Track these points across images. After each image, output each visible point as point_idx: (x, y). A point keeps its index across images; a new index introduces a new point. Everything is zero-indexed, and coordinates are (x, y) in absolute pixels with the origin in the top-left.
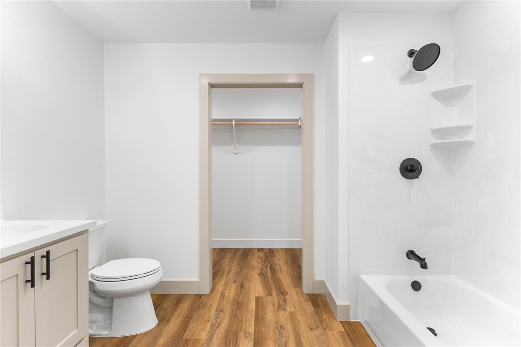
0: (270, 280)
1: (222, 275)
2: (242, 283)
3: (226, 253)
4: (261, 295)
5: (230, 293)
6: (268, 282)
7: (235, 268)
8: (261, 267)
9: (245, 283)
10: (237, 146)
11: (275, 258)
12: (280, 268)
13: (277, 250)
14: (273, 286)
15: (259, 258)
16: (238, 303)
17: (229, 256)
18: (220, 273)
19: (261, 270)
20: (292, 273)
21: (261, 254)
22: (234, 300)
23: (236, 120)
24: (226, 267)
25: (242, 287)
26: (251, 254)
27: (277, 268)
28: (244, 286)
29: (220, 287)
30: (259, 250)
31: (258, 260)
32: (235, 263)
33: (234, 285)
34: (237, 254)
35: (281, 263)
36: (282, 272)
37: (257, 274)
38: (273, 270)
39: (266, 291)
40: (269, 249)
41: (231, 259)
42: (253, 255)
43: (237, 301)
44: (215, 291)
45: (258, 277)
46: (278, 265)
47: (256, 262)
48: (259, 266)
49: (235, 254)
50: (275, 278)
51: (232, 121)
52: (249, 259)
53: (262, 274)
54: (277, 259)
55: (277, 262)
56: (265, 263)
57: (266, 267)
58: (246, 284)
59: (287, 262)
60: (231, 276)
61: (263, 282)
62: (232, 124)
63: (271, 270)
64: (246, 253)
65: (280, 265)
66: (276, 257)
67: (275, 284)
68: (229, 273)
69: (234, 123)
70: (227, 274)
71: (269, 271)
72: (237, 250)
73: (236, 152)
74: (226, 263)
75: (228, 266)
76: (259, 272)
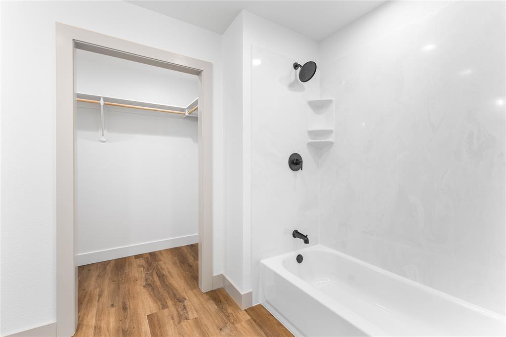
0: (161, 290)
1: (90, 301)
2: (124, 303)
3: (89, 270)
4: (155, 311)
5: (108, 323)
6: (159, 293)
7: (108, 287)
8: (145, 277)
9: (128, 303)
10: (106, 132)
11: (159, 262)
12: (169, 272)
13: (160, 252)
14: (166, 295)
15: (140, 266)
16: (124, 332)
17: (95, 274)
18: (86, 299)
19: (146, 280)
20: (184, 274)
21: (141, 261)
22: (117, 331)
23: (105, 99)
24: (94, 290)
25: (125, 308)
26: (127, 264)
27: (165, 272)
28: (128, 307)
29: (91, 320)
30: (137, 257)
31: (140, 269)
32: (107, 281)
33: (113, 310)
34: (108, 267)
35: (169, 267)
36: (172, 276)
37: (142, 287)
38: (161, 277)
39: (159, 303)
40: (150, 253)
41: (98, 276)
42: (130, 264)
43: (123, 330)
44: (84, 328)
45: (144, 290)
46: (166, 270)
47: (137, 272)
48: (142, 277)
49: (105, 269)
50: (167, 285)
51: (100, 100)
52: (127, 271)
53: (149, 285)
54: (162, 262)
55: (163, 266)
56: (149, 271)
57: (152, 275)
58: (131, 304)
59: (175, 264)
60: (106, 299)
61: (152, 295)
62: (99, 103)
63: (159, 277)
64: (120, 265)
65: (167, 268)
66: (161, 260)
67: (169, 293)
68: (100, 296)
69: (102, 102)
70: (97, 298)
71: (156, 279)
72: (105, 264)
73: (103, 139)
74: (92, 284)
75: (96, 288)
76: (144, 283)
